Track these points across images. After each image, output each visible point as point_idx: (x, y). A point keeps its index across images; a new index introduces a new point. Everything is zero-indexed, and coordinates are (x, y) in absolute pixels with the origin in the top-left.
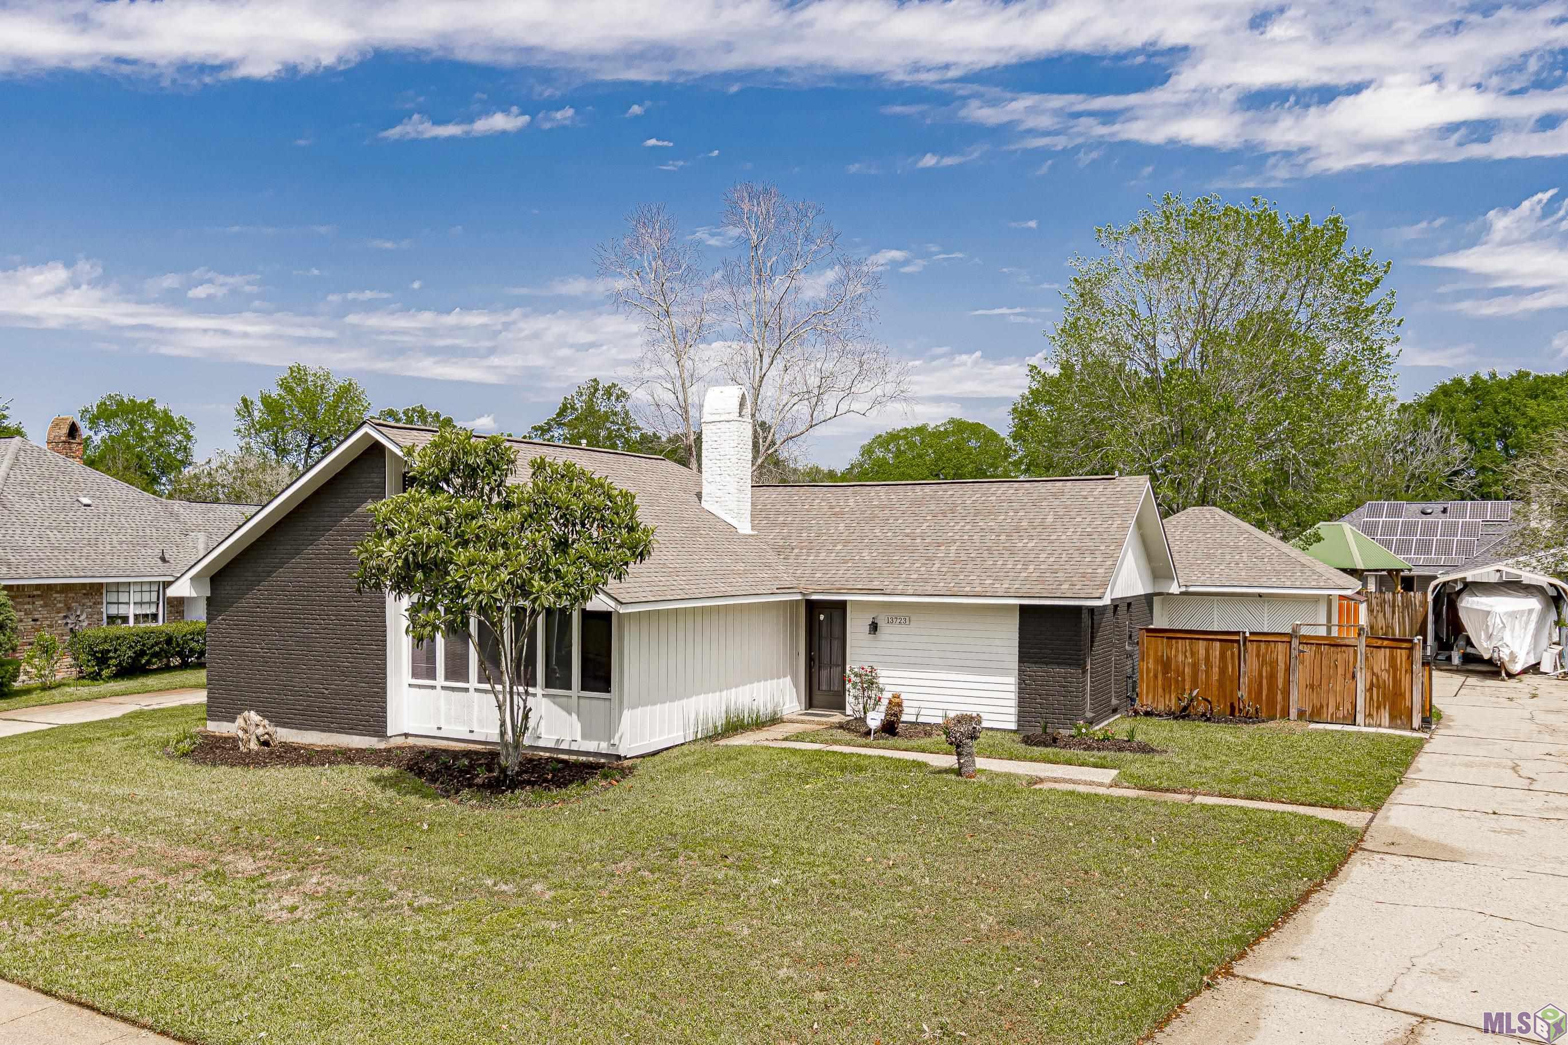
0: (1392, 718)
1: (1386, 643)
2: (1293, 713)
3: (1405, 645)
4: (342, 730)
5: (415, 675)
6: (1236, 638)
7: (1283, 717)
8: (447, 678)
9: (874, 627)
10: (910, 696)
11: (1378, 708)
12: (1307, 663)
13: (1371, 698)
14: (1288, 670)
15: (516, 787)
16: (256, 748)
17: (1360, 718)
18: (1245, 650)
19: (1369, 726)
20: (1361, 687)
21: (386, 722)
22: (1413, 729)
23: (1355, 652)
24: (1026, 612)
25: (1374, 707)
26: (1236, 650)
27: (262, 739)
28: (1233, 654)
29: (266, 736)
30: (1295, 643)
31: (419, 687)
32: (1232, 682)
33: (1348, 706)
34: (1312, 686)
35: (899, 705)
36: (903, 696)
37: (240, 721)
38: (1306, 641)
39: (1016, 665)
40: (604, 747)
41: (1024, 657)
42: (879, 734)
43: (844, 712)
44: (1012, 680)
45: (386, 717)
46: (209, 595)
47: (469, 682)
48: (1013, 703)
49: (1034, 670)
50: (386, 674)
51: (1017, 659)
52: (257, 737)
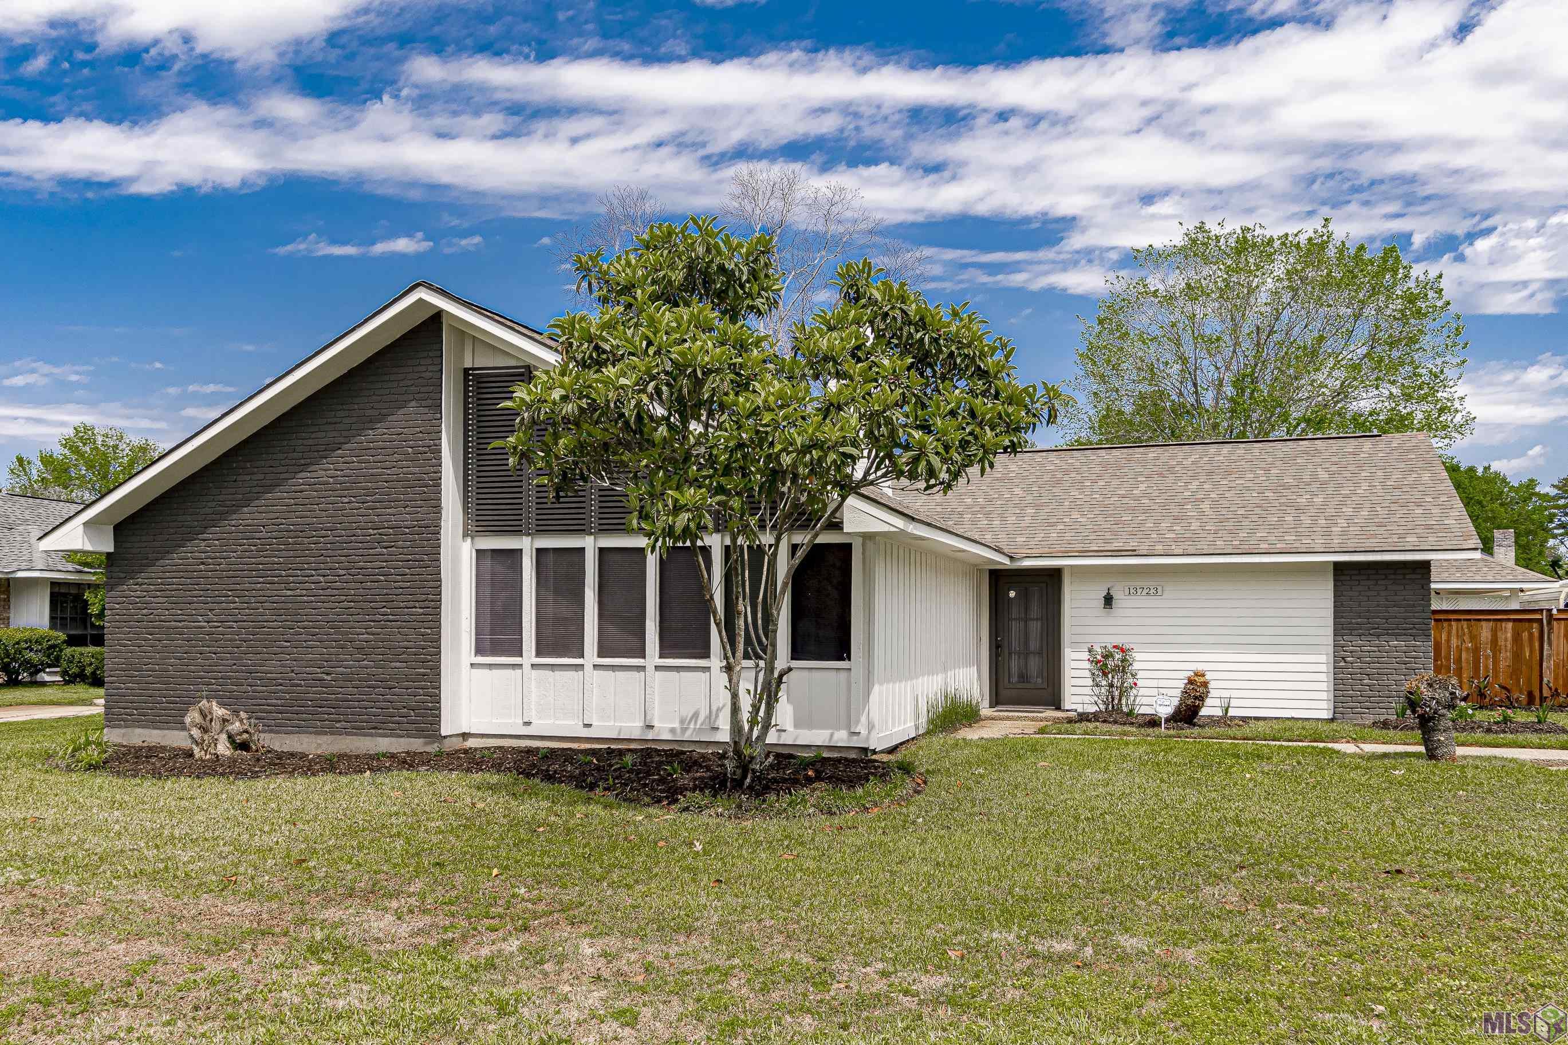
4: (358, 730)
5: (479, 651)
8: (539, 654)
9: (1108, 600)
10: (1216, 675)
15: (767, 789)
16: (228, 753)
18: (1551, 628)
21: (439, 716)
24: (1342, 570)
27: (238, 739)
29: (245, 736)
31: (490, 666)
35: (1205, 684)
36: (1209, 676)
37: (192, 716)
39: (1330, 640)
40: (841, 738)
41: (1339, 630)
42: (1172, 724)
43: (1058, 708)
44: (1323, 658)
45: (439, 708)
46: (112, 550)
47: (582, 656)
48: (1324, 686)
49: (1355, 643)
50: (439, 647)
51: (1330, 631)
52: (230, 737)
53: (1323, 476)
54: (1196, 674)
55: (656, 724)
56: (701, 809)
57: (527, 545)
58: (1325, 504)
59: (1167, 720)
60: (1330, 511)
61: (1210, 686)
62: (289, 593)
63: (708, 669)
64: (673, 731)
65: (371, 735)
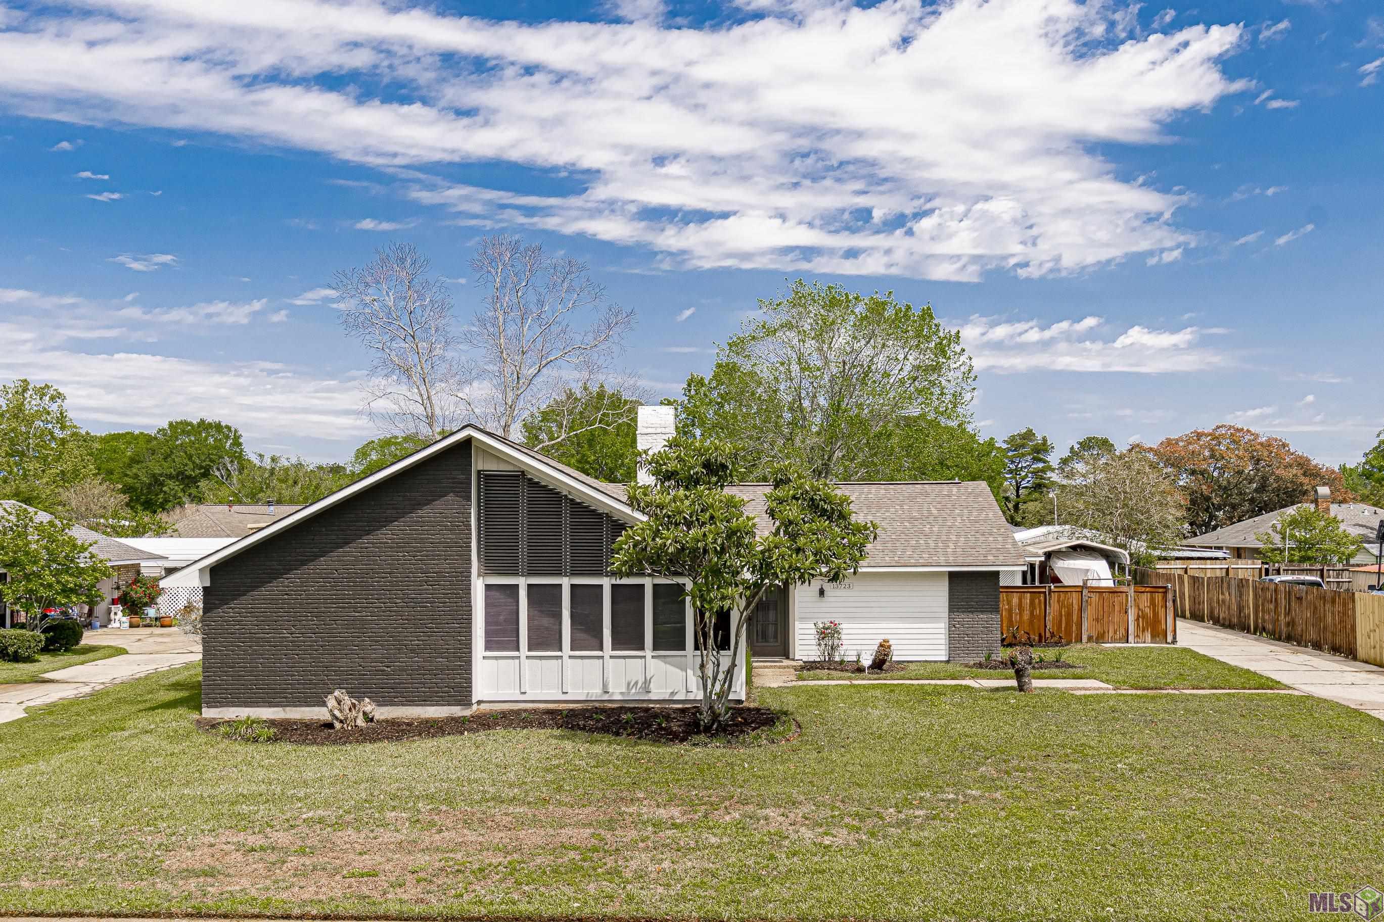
0: (1153, 636)
1: (1148, 589)
2: (1085, 638)
3: (1161, 590)
5: (488, 648)
6: (1043, 590)
7: (1076, 642)
8: (530, 650)
9: (822, 592)
11: (1143, 631)
12: (1093, 605)
13: (1138, 625)
14: (1080, 610)
16: (364, 725)
17: (1131, 638)
18: (1050, 597)
19: (1138, 642)
20: (1131, 617)
21: (471, 692)
22: (1167, 643)
23: (1127, 596)
24: (953, 577)
25: (1140, 630)
26: (1042, 598)
28: (1040, 601)
30: (1085, 592)
32: (1039, 620)
33: (1123, 631)
34: (1097, 620)
35: (889, 647)
36: (892, 643)
37: (331, 702)
38: (1093, 590)
39: (946, 615)
41: (953, 608)
42: (871, 671)
43: (788, 658)
44: (942, 625)
45: (471, 687)
46: (208, 585)
47: (561, 650)
48: (943, 642)
49: (962, 617)
50: (471, 648)
51: (947, 610)
52: (365, 713)
53: (935, 512)
54: (884, 641)
55: (611, 690)
56: (706, 745)
57: (522, 582)
58: (940, 532)
59: (869, 668)
60: (944, 538)
61: (892, 648)
62: (357, 614)
63: (644, 657)
64: (622, 693)
65: (422, 705)
